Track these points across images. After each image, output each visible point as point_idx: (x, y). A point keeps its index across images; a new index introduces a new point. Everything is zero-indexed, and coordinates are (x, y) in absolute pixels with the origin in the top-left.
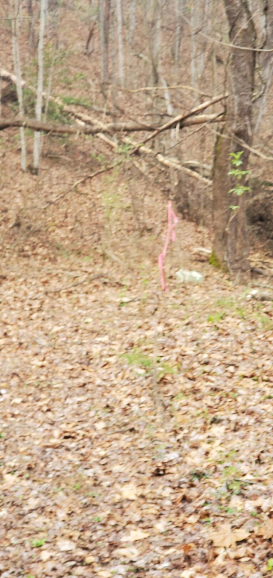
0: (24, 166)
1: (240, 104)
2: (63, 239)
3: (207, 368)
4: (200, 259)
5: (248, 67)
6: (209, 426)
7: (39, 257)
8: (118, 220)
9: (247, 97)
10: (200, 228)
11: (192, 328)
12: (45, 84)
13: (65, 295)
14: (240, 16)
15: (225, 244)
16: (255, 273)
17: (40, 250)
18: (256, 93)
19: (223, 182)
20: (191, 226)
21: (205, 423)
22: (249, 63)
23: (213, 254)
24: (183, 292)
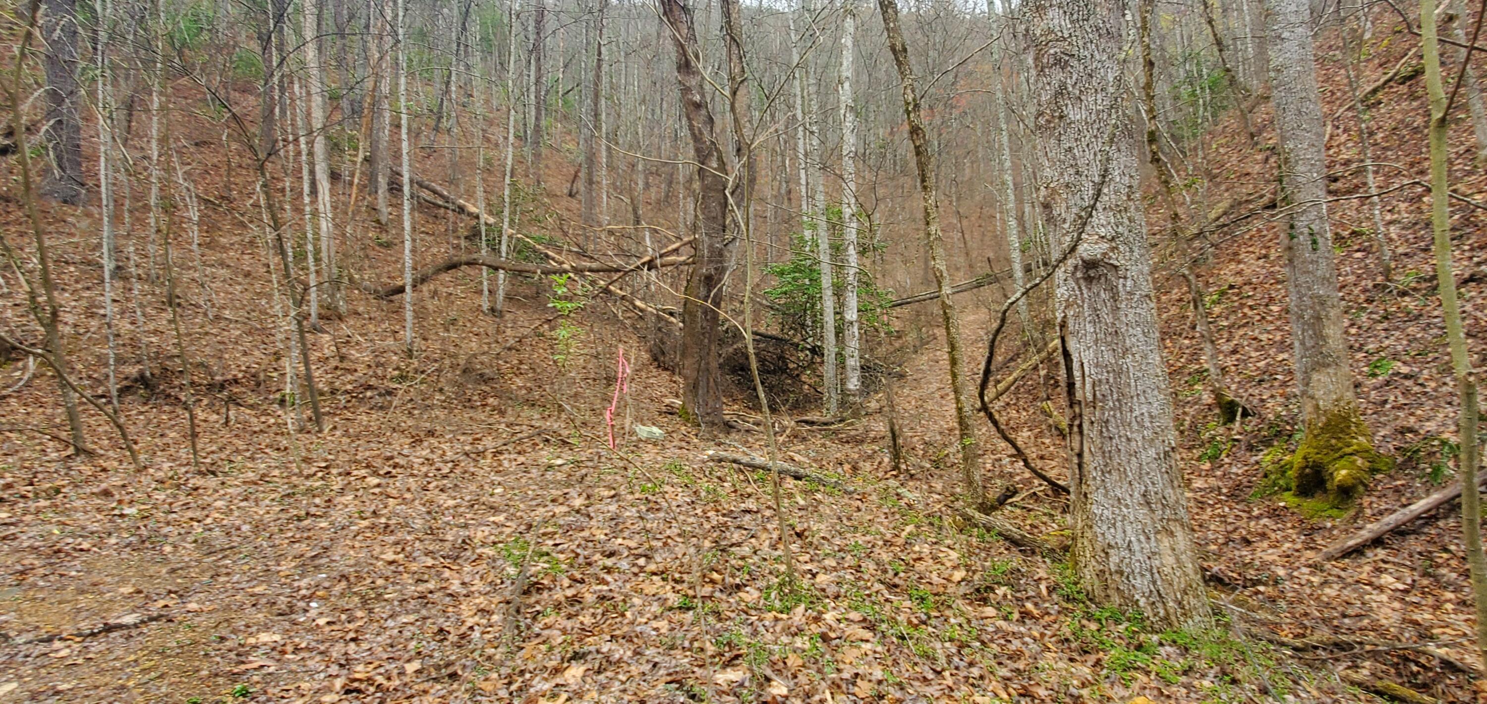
0: (486, 306)
1: (711, 246)
2: (520, 388)
3: (609, 562)
4: (671, 412)
5: (718, 208)
6: (566, 665)
7: (488, 408)
8: (584, 368)
9: (719, 239)
10: (676, 378)
11: (617, 501)
12: (512, 221)
13: (490, 456)
14: (710, 154)
15: (696, 396)
16: (728, 427)
17: (491, 400)
18: (728, 236)
19: (694, 329)
20: (665, 375)
21: (563, 659)
22: (720, 204)
23: (683, 407)
24: (633, 452)
